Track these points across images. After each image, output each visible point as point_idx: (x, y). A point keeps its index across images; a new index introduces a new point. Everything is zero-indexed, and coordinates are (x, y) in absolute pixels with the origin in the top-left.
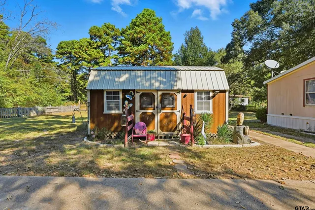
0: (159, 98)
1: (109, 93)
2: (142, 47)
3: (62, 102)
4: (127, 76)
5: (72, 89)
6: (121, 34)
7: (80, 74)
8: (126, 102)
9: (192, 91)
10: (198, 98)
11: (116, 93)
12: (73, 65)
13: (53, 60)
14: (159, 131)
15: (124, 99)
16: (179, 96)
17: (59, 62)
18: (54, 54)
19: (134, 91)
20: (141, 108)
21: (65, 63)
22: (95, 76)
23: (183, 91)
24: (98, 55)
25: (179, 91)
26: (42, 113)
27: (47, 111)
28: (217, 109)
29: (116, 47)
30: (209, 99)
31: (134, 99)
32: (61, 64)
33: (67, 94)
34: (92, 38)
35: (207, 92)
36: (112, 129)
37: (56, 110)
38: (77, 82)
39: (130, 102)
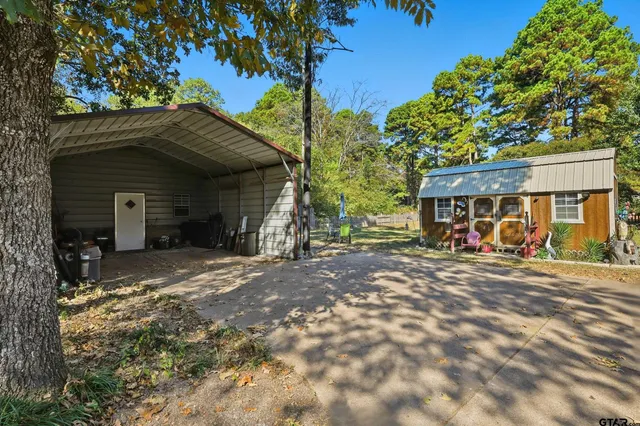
0: (498, 204)
1: (440, 200)
2: (539, 90)
3: (395, 209)
4: (460, 180)
5: (408, 185)
6: (495, 69)
7: (421, 157)
8: (459, 210)
9: (548, 194)
10: (557, 202)
11: (448, 200)
12: (409, 145)
13: (380, 142)
14: (500, 244)
15: (456, 206)
16: (527, 201)
17: (388, 142)
18: (382, 130)
19: (467, 197)
20: (476, 216)
21: (397, 144)
22: (427, 184)
23: (532, 194)
24: (450, 122)
25: (525, 194)
26: (374, 224)
27: (378, 221)
28: (591, 218)
29: (486, 96)
30: (577, 202)
31: (467, 206)
32: (392, 146)
33: (400, 195)
34: (438, 94)
35: (573, 194)
36: (444, 238)
37: (388, 220)
38: (417, 172)
39: (462, 209)
